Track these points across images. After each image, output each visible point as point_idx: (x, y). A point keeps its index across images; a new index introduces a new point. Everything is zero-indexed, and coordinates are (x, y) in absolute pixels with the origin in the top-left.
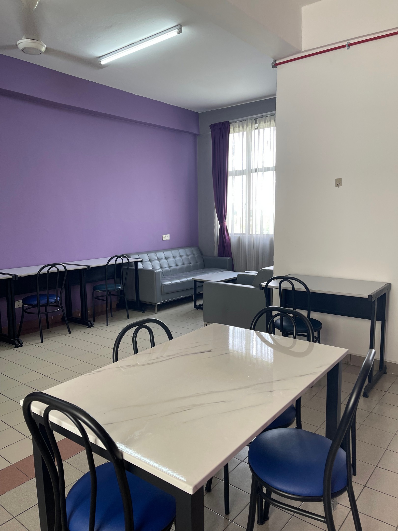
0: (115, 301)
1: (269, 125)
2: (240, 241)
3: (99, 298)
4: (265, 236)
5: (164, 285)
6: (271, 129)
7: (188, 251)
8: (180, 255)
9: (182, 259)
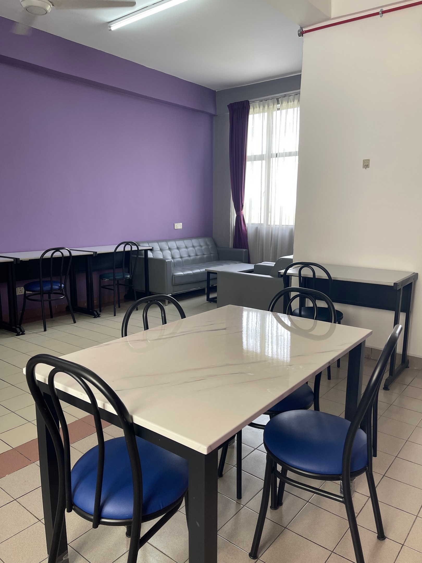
0: (123, 292)
1: (293, 106)
2: (257, 231)
3: (107, 287)
4: (284, 227)
5: (175, 276)
6: (294, 110)
7: (201, 241)
8: (193, 245)
9: (195, 250)
